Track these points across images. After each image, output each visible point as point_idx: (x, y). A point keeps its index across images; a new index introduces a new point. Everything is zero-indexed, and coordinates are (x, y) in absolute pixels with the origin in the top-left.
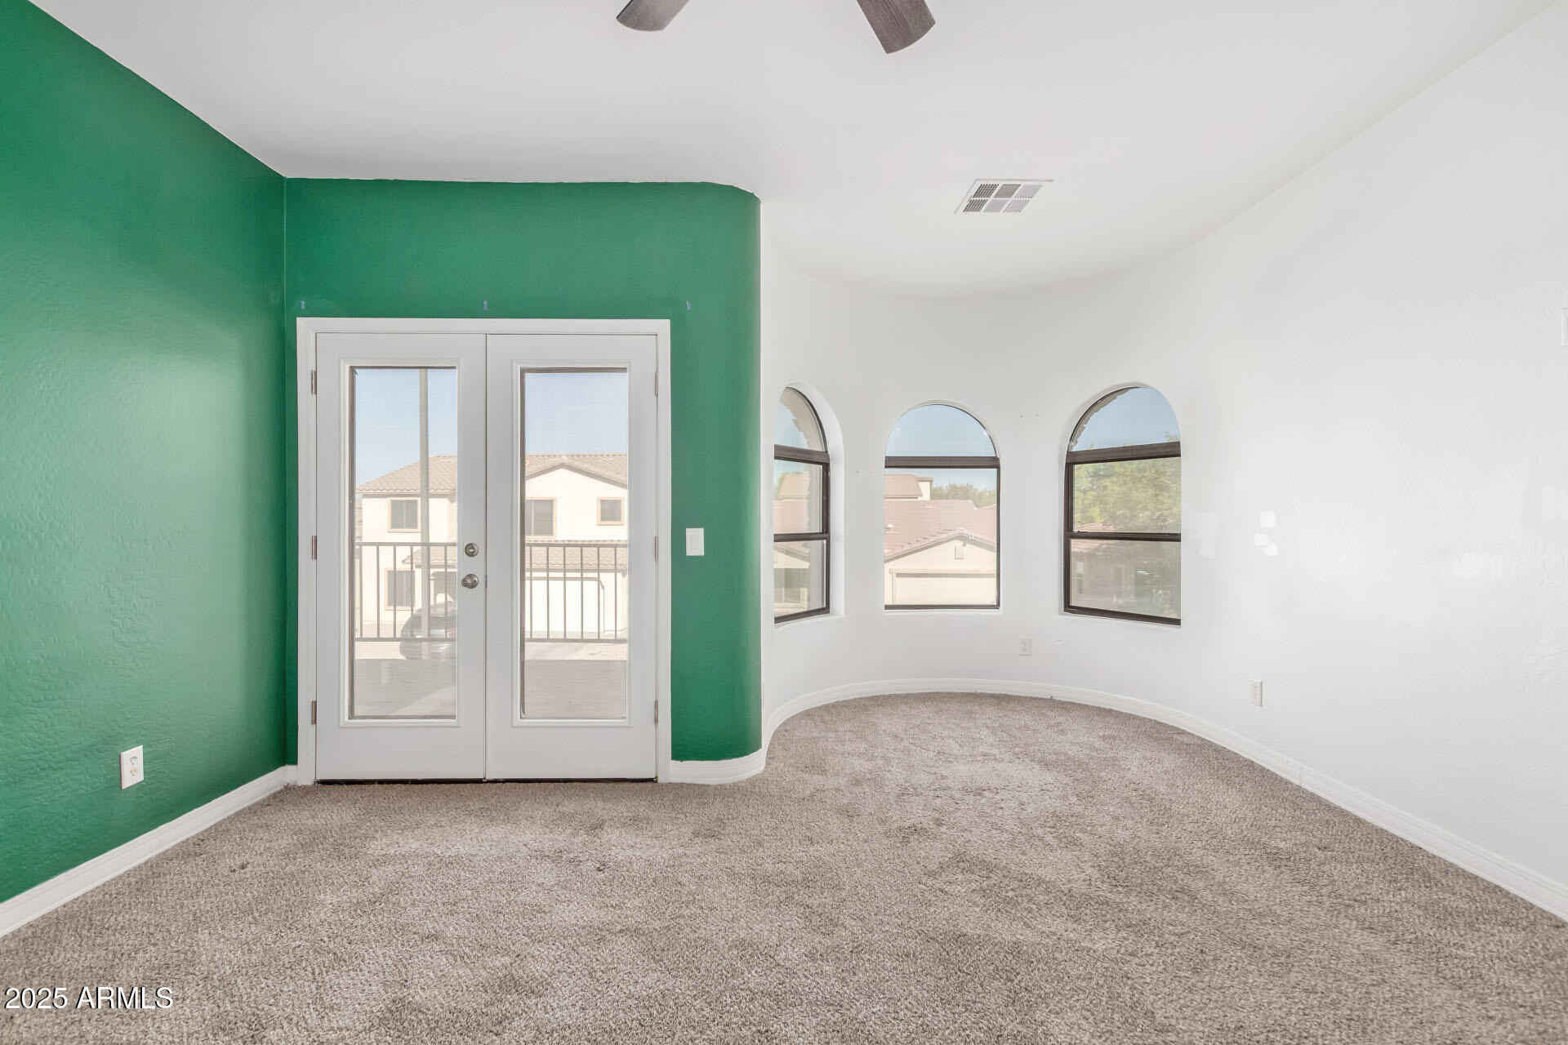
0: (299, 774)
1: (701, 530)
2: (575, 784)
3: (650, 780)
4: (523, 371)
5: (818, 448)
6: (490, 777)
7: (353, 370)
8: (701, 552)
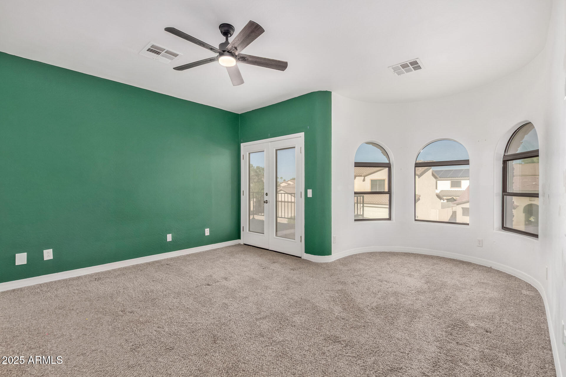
0: (241, 241)
1: (311, 190)
2: (284, 254)
3: (300, 257)
4: (276, 150)
5: (388, 162)
6: (270, 249)
7: (249, 154)
8: (311, 196)
